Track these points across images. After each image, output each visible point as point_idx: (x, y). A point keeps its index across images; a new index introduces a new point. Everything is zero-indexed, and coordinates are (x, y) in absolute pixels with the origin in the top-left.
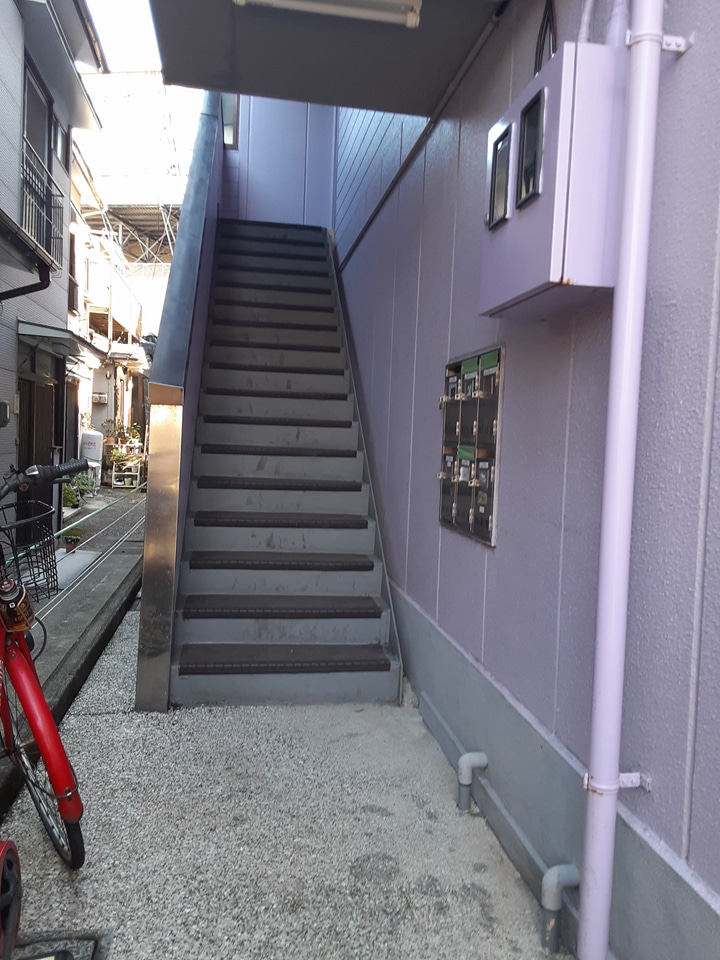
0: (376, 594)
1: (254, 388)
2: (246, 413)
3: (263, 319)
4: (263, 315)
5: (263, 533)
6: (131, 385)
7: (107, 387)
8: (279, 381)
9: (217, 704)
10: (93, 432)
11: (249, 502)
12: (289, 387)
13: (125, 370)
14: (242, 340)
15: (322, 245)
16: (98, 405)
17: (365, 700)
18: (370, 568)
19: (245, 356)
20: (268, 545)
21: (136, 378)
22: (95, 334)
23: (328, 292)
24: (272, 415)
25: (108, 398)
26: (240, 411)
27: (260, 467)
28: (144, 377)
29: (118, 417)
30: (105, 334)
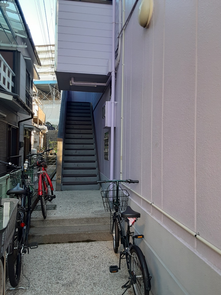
0: (97, 174)
1: (75, 138)
2: (73, 142)
3: (76, 123)
4: (77, 122)
5: (76, 164)
6: (43, 136)
7: (37, 137)
8: (80, 136)
9: (69, 190)
10: (34, 149)
11: (74, 158)
12: (82, 137)
13: (42, 132)
14: (72, 128)
15: (89, 106)
16: (35, 142)
17: (94, 190)
18: (95, 169)
19: (73, 131)
20: (77, 166)
21: (44, 134)
22: (34, 124)
23: (90, 117)
24: (78, 142)
25: (37, 140)
26: (72, 142)
27: (76, 152)
28: (46, 134)
29: (40, 145)
30: (37, 123)
